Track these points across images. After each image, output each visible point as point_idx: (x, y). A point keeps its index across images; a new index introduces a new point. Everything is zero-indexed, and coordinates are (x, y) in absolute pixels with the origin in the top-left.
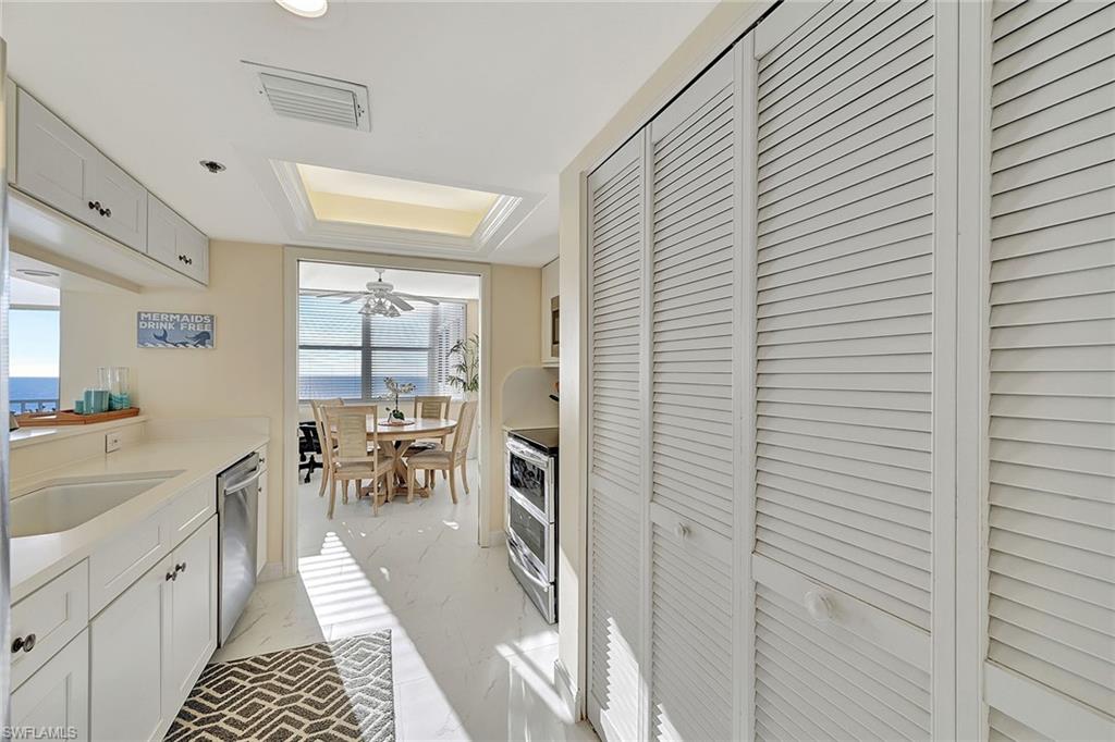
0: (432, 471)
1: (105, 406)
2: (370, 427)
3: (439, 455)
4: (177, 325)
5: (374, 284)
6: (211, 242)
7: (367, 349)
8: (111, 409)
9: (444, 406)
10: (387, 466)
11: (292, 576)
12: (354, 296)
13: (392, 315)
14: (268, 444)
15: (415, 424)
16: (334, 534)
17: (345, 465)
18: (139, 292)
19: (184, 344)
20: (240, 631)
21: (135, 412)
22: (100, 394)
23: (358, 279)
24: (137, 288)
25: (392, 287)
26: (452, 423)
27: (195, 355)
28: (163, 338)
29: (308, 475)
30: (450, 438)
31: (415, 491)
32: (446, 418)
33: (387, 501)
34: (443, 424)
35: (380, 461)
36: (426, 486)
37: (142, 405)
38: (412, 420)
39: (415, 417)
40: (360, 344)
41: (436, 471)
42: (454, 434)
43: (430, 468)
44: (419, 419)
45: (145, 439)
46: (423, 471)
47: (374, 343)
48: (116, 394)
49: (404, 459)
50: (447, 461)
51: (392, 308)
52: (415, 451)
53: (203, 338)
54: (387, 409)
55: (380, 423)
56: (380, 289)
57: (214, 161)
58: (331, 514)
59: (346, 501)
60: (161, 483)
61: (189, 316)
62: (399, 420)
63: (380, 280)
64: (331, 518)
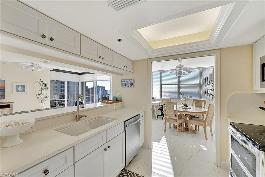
0: (198, 126)
1: (116, 100)
2: (175, 109)
3: (200, 121)
4: (127, 82)
5: (178, 66)
6: (133, 62)
7: (179, 85)
8: (117, 100)
9: (203, 103)
10: (181, 121)
11: (150, 148)
12: (172, 70)
13: (184, 75)
14: (145, 111)
15: (192, 109)
16: (165, 137)
17: (169, 118)
18: (122, 75)
19: (128, 86)
20: (134, 161)
21: (121, 101)
22: (115, 97)
23: (172, 65)
24: (121, 74)
25: (184, 66)
26: (206, 110)
27: (130, 89)
28: (125, 85)
29: (163, 117)
30: (205, 115)
31: (191, 130)
32: (204, 108)
33: (182, 131)
34: (203, 110)
35: (179, 119)
36: (196, 130)
37: (123, 100)
38: (191, 107)
39: (193, 106)
40: (177, 83)
41: (200, 127)
42: (206, 114)
43: (197, 125)
44: (194, 107)
45: (123, 107)
46: (195, 125)
47: (181, 83)
48: (118, 97)
49: (188, 119)
50: (204, 124)
51: (184, 72)
52: (192, 117)
53: (132, 85)
54: (182, 103)
55: (179, 108)
56: (180, 67)
57: (120, 39)
58: (165, 131)
59: (170, 128)
60: (113, 121)
61: (129, 80)
62: (186, 107)
63: (180, 64)
64: (165, 132)
